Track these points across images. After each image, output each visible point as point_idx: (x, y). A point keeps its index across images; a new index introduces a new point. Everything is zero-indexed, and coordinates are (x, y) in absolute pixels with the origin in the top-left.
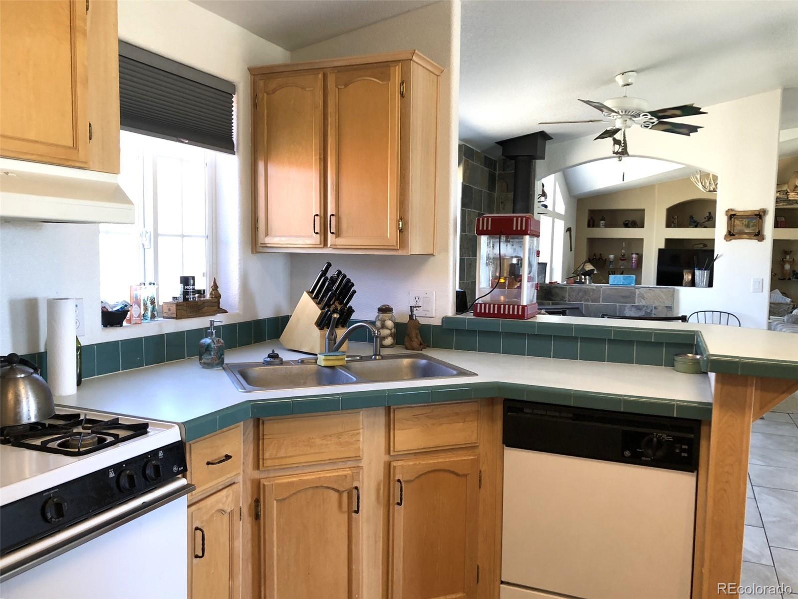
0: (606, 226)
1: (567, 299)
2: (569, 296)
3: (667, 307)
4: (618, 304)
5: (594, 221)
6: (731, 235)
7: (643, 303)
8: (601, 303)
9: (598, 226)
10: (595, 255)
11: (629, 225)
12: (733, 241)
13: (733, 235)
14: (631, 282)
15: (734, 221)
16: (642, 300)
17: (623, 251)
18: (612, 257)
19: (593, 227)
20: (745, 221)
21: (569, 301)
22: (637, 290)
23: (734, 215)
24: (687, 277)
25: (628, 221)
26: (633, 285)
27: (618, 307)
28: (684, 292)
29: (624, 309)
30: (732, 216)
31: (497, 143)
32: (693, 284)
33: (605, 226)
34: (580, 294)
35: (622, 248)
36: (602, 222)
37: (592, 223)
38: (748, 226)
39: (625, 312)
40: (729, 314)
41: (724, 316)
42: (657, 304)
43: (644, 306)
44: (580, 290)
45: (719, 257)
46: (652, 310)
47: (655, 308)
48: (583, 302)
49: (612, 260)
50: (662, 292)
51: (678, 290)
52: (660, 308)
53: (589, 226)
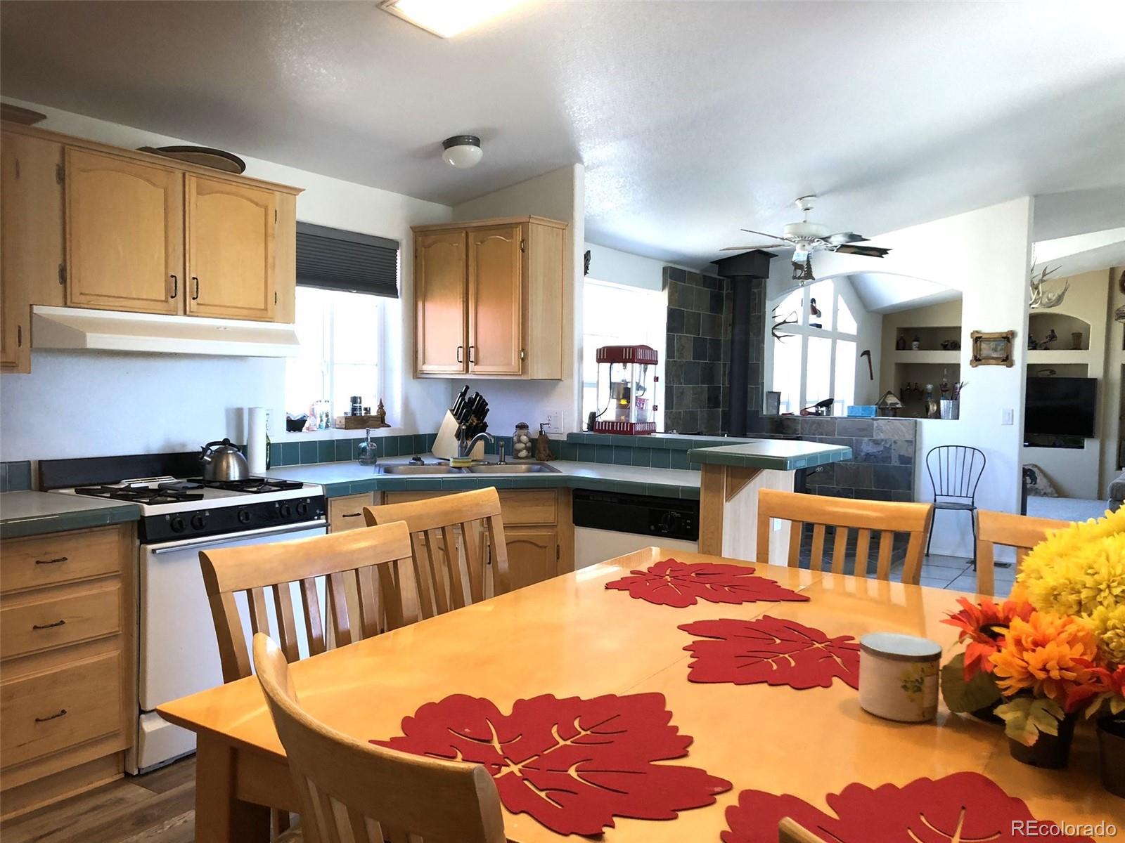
0: (920, 348)
1: (799, 432)
2: (802, 428)
3: (907, 441)
4: (854, 438)
5: (904, 342)
6: (977, 360)
7: (882, 436)
8: (836, 437)
9: (911, 349)
10: (909, 385)
11: (949, 346)
12: (980, 367)
13: (979, 360)
14: (871, 414)
15: (980, 345)
16: (881, 434)
17: (944, 380)
18: (929, 387)
19: (904, 349)
20: (993, 344)
21: (802, 434)
22: (875, 422)
23: (980, 337)
24: (933, 408)
25: (948, 341)
26: (873, 417)
27: (854, 442)
28: (927, 425)
29: (861, 443)
30: (978, 339)
31: (712, 263)
32: (937, 415)
33: (918, 348)
34: (814, 427)
35: (944, 377)
36: (915, 343)
37: (902, 345)
38: (995, 350)
39: (862, 447)
40: (975, 449)
41: (969, 452)
42: (897, 438)
43: (882, 440)
44: (814, 422)
45: (965, 385)
46: (891, 445)
47: (895, 442)
48: (817, 436)
49: (929, 391)
50: (902, 424)
51: (921, 422)
52: (899, 442)
53: (898, 349)
